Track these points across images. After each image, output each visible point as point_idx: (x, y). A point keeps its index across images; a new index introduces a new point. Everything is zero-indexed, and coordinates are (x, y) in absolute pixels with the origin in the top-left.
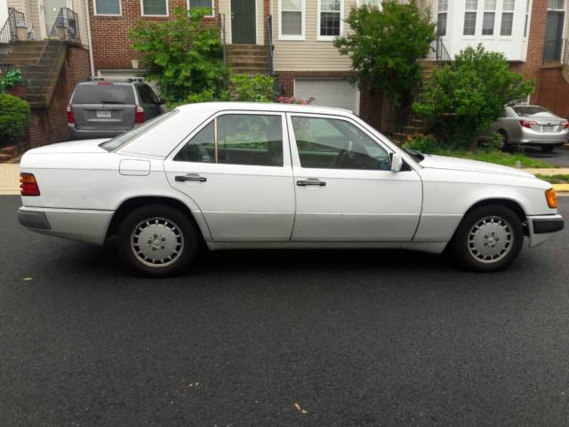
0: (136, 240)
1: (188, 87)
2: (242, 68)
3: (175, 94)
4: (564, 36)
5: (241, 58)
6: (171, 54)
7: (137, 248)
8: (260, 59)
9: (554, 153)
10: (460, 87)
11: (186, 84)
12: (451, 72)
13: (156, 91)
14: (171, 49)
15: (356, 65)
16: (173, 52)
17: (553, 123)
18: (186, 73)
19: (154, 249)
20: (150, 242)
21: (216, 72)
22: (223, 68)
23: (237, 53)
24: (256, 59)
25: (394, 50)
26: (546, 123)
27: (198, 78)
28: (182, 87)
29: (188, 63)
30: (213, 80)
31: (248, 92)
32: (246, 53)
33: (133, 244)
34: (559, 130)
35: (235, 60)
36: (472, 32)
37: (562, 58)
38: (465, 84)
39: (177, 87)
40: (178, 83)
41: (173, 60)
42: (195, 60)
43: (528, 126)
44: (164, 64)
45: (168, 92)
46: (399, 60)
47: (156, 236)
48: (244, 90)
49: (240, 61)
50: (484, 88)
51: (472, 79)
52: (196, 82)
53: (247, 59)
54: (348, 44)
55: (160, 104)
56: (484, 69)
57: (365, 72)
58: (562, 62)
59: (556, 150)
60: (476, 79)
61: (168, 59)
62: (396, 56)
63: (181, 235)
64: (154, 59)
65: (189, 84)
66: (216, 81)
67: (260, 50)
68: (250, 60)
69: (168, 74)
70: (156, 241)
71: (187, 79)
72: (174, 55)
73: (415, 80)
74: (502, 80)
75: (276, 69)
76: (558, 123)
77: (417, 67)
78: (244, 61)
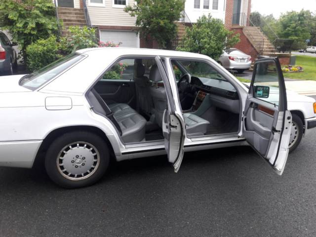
0: (61, 161)
1: (34, 34)
2: (69, 22)
3: (24, 39)
4: (241, 12)
5: (68, 16)
6: (20, 12)
7: (62, 168)
8: (80, 17)
9: (244, 74)
10: (203, 38)
11: (33, 32)
12: (197, 29)
13: (9, 37)
14: (20, 9)
15: (138, 23)
16: (21, 10)
17: (244, 58)
18: (32, 25)
19: (77, 167)
20: (73, 162)
21: (53, 25)
22: (58, 22)
23: (64, 13)
24: (77, 17)
25: (162, 15)
26: (241, 58)
27: (41, 29)
28: (30, 34)
29: (33, 18)
30: (51, 30)
31: (81, 38)
32: (70, 13)
33: (58, 165)
34: (247, 61)
35: (63, 17)
36: (199, 7)
37: (240, 23)
38: (205, 36)
39: (25, 34)
40: (26, 32)
41: (21, 16)
42: (37, 16)
43: (233, 59)
44: (15, 19)
45: (18, 37)
46: (166, 21)
47: (77, 157)
48: (78, 37)
49: (67, 18)
50: (215, 39)
51: (208, 33)
52: (39, 31)
53: (70, 16)
54: (133, 11)
55: (11, 45)
56: (214, 28)
57: (144, 28)
58: (240, 25)
59: (244, 72)
60: (210, 33)
61: (18, 15)
62: (164, 19)
63: (97, 153)
64: (7, 15)
65: (35, 32)
66: (53, 30)
67: (78, 12)
68: (73, 17)
69: (20, 25)
70: (78, 160)
71: (33, 29)
72: (22, 12)
73: (174, 33)
74: (224, 34)
75: (93, 24)
76: (247, 58)
77: (175, 25)
78: (69, 18)
